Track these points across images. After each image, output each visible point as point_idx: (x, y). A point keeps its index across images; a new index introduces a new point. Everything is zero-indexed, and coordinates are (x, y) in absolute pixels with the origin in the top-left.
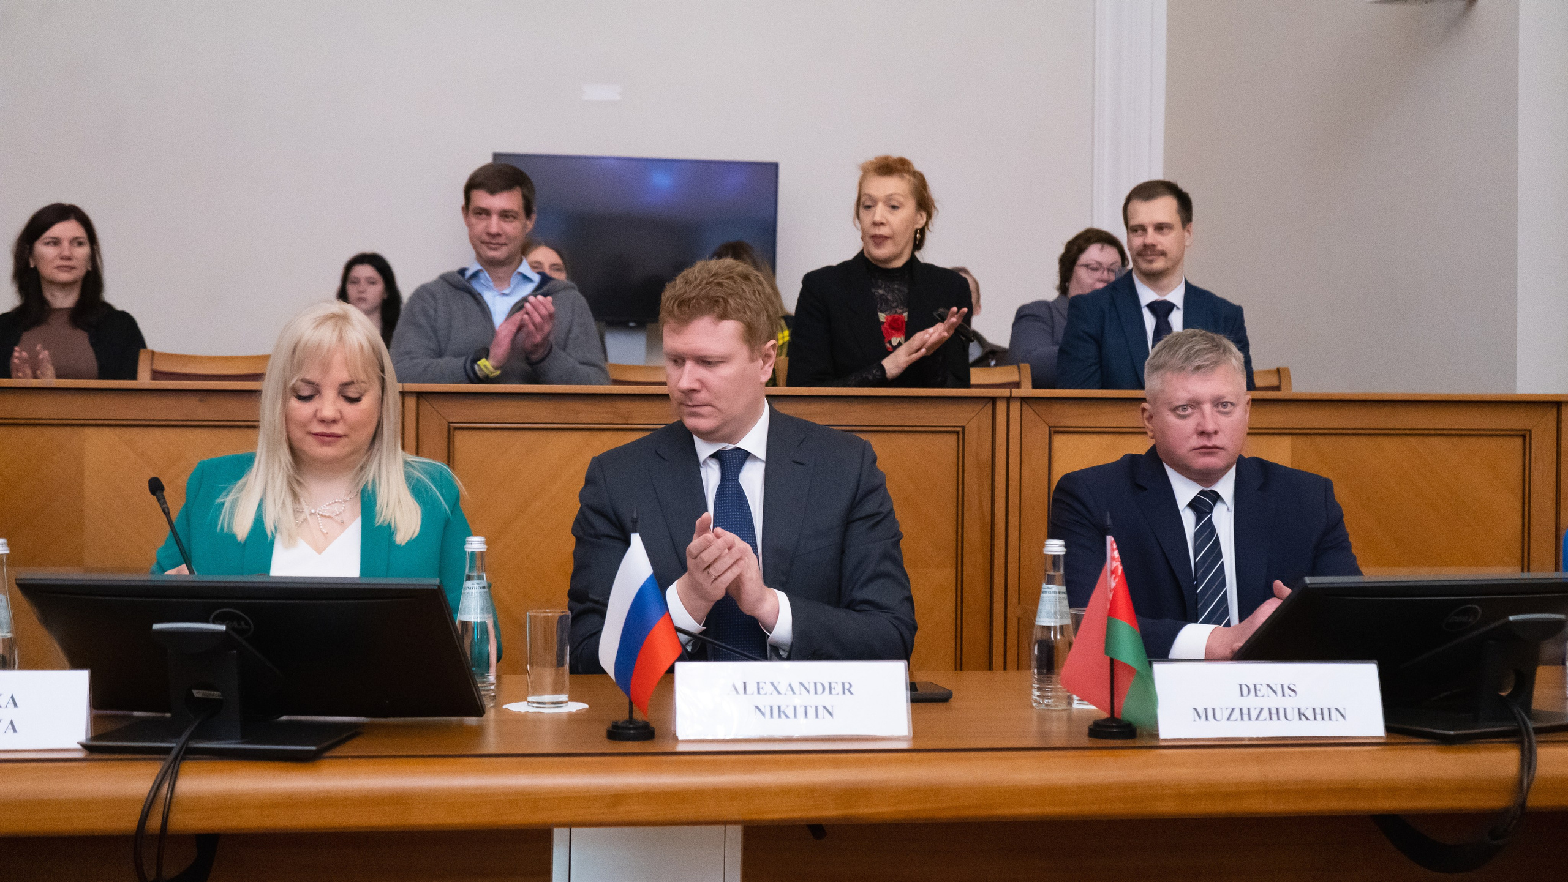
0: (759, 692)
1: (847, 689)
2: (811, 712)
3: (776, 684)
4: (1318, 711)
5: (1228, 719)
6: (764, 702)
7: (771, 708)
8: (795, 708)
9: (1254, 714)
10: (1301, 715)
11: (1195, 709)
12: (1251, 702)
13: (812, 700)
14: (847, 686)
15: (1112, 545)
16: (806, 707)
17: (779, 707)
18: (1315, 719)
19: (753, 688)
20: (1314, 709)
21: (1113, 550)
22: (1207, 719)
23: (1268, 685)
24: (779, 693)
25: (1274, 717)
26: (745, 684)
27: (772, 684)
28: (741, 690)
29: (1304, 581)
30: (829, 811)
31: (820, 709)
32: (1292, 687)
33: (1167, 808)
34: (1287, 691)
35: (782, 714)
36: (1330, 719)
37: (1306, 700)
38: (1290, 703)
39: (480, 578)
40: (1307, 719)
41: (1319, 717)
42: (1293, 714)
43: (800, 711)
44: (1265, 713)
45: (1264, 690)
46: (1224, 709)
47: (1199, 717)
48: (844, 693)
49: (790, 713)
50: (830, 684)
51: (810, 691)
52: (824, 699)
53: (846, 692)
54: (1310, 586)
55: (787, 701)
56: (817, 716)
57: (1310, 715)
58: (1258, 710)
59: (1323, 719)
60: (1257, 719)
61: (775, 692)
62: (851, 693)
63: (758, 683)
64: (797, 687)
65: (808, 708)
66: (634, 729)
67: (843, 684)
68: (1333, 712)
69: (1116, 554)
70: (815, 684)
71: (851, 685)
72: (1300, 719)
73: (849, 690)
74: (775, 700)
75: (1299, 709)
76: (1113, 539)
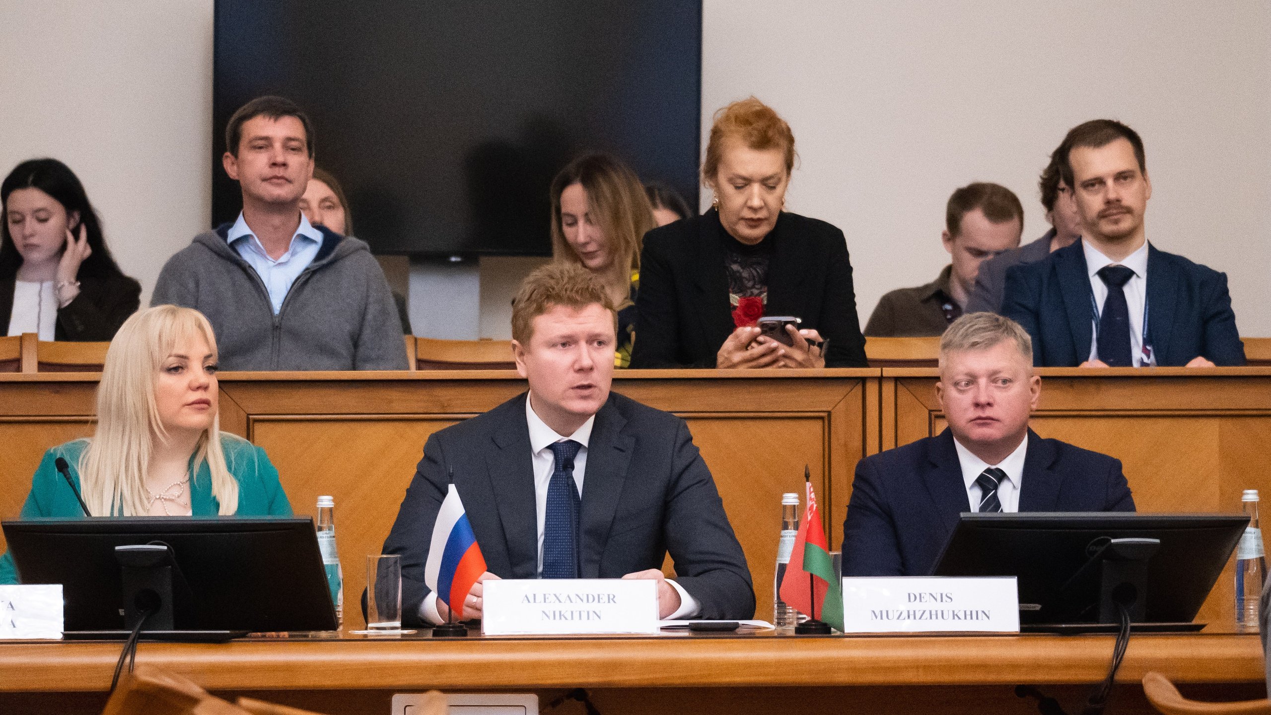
0: (545, 602)
1: (611, 599)
2: (584, 615)
3: (558, 595)
4: (968, 613)
5: (898, 618)
6: (550, 608)
7: (554, 613)
8: (572, 613)
9: (918, 615)
10: (955, 615)
11: (874, 612)
12: (917, 606)
13: (585, 607)
14: (611, 597)
15: (810, 489)
16: (580, 612)
17: (560, 612)
18: (965, 618)
19: (540, 598)
20: (965, 612)
21: (810, 493)
22: (882, 618)
23: (931, 594)
24: (560, 602)
25: (934, 617)
26: (535, 595)
27: (555, 595)
28: (531, 599)
29: (959, 516)
30: (592, 679)
31: (591, 614)
32: (948, 595)
33: (843, 678)
34: (944, 598)
35: (562, 617)
36: (977, 618)
37: (959, 606)
38: (947, 606)
39: (330, 529)
40: (959, 618)
41: (968, 617)
42: (948, 615)
43: (576, 615)
44: (927, 614)
45: (927, 597)
46: (895, 612)
47: (876, 617)
48: (609, 602)
49: (568, 616)
50: (599, 596)
51: (584, 601)
52: (594, 606)
53: (611, 601)
54: (963, 519)
55: (566, 607)
56: (588, 619)
57: (962, 615)
58: (922, 612)
59: (972, 618)
60: (920, 618)
61: (557, 601)
62: (614, 602)
63: (545, 595)
64: (573, 598)
65: (582, 613)
66: (452, 627)
67: (609, 595)
68: (980, 613)
69: (813, 495)
70: (588, 595)
71: (614, 597)
72: (954, 618)
73: (613, 600)
74: (557, 607)
75: (953, 612)
76: (810, 485)
